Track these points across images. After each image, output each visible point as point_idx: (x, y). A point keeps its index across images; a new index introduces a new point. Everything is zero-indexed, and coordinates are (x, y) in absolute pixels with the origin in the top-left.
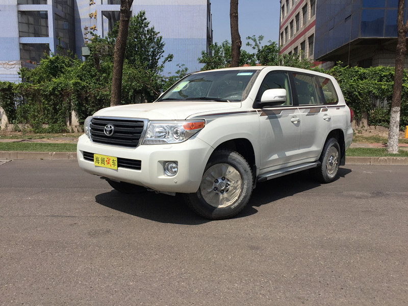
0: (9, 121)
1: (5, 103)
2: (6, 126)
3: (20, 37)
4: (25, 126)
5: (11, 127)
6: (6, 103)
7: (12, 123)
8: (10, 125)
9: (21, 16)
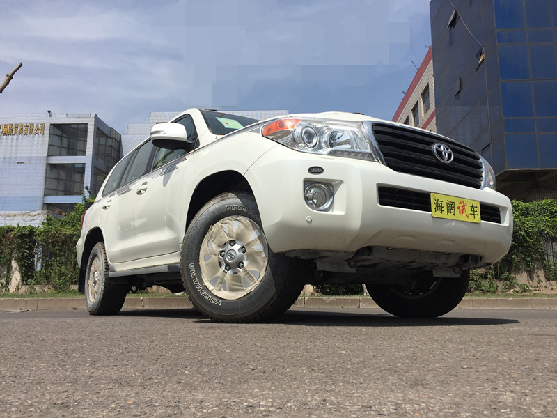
0: (23, 280)
1: (20, 254)
2: (18, 288)
3: (45, 195)
4: (44, 287)
5: (24, 289)
6: (23, 255)
7: (27, 284)
8: (23, 287)
9: (51, 170)
